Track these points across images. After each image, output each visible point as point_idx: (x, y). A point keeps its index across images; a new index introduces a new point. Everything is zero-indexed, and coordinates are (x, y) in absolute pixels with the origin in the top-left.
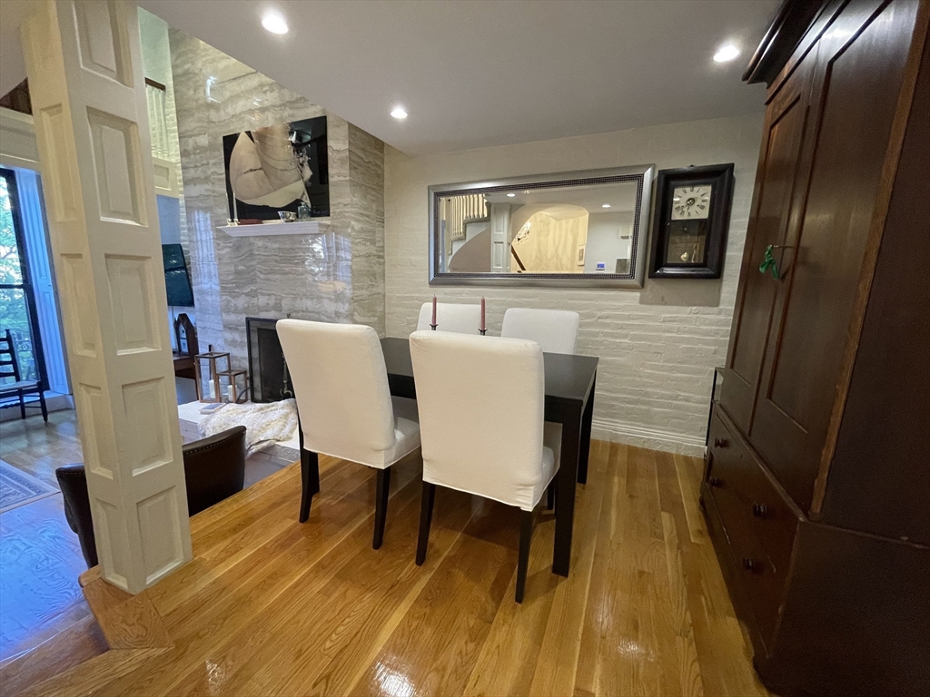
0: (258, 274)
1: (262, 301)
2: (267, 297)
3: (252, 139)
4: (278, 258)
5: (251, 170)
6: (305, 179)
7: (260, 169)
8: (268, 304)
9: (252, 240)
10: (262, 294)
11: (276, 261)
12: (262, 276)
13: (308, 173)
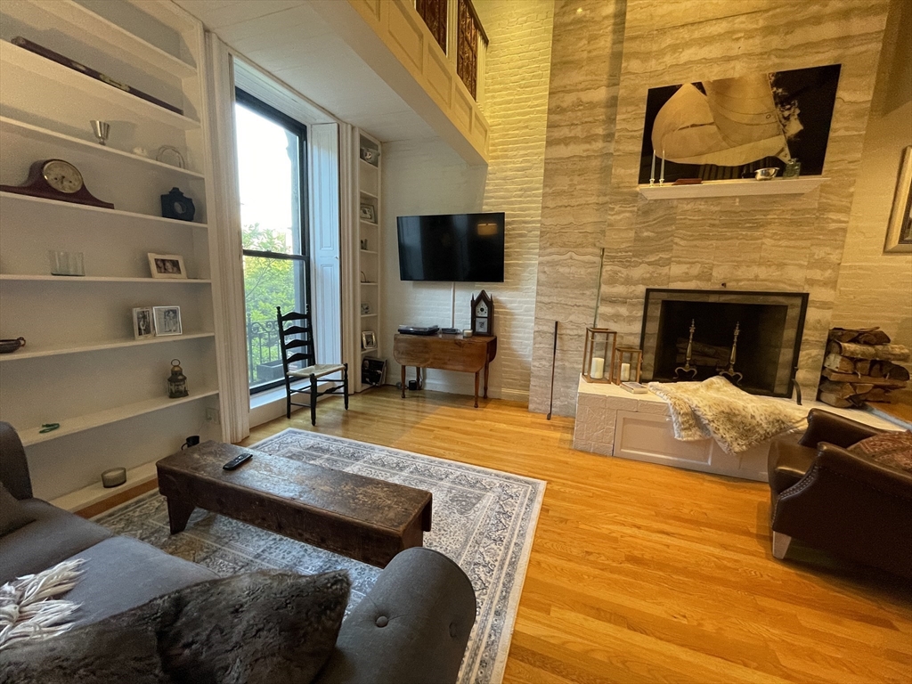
0: (677, 240)
1: (676, 270)
2: (688, 266)
3: (704, 92)
4: (717, 222)
5: (693, 126)
6: (788, 134)
7: (711, 124)
8: (687, 273)
9: (675, 203)
10: (679, 263)
11: (713, 225)
12: (682, 243)
13: (795, 127)
